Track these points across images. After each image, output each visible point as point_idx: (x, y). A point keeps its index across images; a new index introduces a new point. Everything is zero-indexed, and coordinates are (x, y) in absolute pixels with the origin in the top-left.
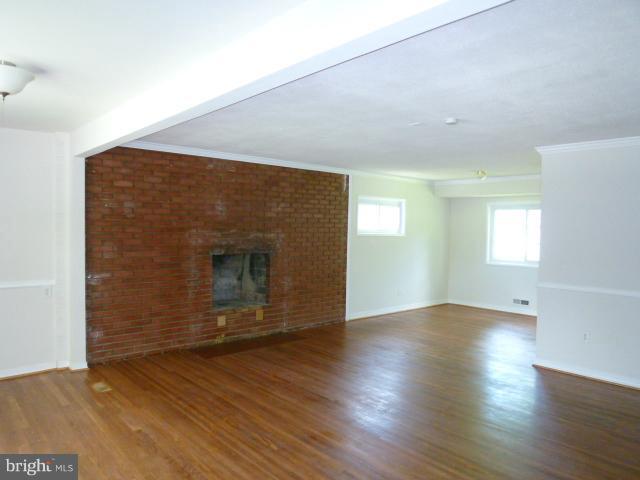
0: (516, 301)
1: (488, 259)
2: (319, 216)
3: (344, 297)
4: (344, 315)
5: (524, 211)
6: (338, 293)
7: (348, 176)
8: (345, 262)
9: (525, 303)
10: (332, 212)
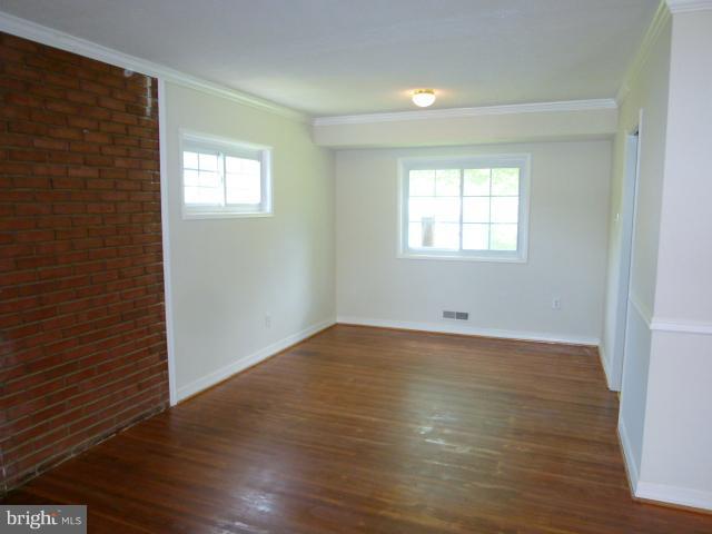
0: (448, 315)
1: (401, 250)
2: (82, 172)
3: (164, 356)
4: (167, 395)
5: (456, 172)
6: (150, 352)
7: (155, 82)
8: (161, 279)
9: (463, 316)
10: (119, 163)
